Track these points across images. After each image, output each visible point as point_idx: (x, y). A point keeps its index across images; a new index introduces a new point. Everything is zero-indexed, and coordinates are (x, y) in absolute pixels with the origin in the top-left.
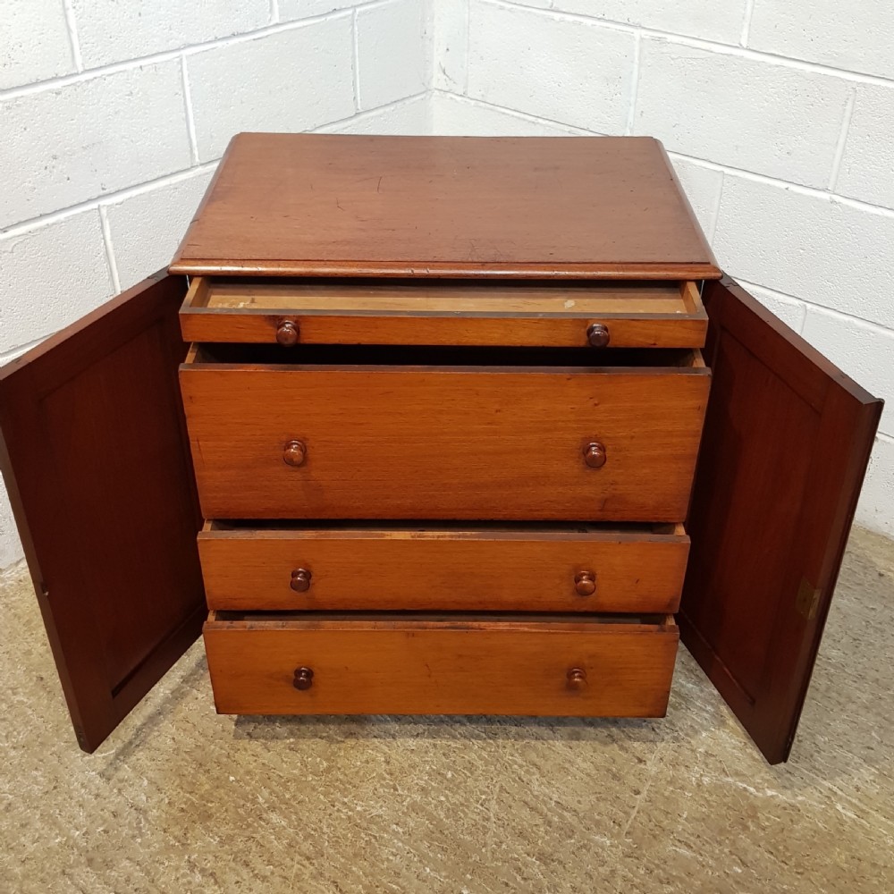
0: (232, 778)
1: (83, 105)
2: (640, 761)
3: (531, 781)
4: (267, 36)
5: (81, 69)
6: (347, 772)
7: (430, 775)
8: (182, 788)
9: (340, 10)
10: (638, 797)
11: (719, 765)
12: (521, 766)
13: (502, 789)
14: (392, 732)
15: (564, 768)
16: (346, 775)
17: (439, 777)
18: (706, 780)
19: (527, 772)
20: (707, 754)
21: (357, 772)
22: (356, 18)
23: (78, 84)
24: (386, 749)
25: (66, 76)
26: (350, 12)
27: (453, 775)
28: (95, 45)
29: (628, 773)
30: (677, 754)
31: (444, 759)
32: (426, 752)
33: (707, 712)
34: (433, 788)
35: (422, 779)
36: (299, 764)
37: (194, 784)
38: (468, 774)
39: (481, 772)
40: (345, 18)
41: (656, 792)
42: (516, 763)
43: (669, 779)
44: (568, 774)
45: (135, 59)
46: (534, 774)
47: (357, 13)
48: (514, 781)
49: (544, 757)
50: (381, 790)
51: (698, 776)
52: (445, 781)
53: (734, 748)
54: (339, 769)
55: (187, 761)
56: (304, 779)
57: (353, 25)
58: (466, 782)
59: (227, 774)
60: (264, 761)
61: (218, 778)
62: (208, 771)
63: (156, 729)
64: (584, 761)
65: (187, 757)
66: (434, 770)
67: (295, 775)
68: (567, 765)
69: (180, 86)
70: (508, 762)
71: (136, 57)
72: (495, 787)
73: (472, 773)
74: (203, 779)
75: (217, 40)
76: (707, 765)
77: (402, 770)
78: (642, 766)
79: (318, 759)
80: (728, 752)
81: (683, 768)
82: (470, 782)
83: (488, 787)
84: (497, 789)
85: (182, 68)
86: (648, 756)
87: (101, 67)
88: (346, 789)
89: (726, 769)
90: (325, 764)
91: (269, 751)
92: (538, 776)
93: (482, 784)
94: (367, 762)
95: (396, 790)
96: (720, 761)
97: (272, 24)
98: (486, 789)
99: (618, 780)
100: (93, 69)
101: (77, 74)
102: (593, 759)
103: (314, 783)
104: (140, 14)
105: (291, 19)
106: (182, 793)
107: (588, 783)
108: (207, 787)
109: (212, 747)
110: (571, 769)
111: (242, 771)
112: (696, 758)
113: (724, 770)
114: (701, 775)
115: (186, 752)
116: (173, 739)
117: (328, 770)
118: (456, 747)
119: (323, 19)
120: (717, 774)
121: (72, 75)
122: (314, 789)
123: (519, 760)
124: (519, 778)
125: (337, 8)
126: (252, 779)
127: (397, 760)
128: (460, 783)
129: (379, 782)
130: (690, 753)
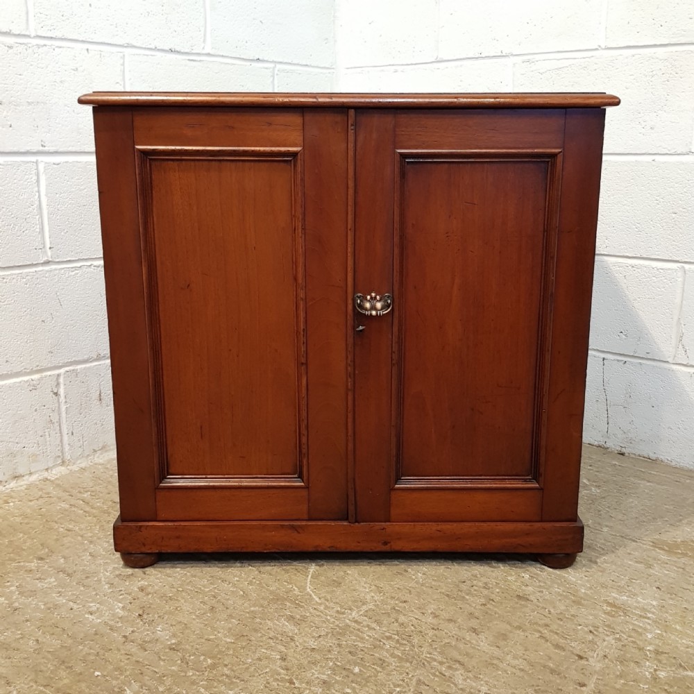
0: (97, 673)
1: (31, 65)
2: (581, 658)
3: (454, 675)
4: (200, 61)
5: (33, 34)
6: (234, 668)
7: (334, 670)
8: (36, 682)
9: (263, 61)
10: (584, 689)
11: (674, 661)
12: (441, 663)
13: (419, 682)
14: (290, 634)
15: (493, 664)
16: (233, 670)
17: (345, 673)
18: (662, 674)
19: (450, 667)
20: (657, 652)
21: (247, 668)
22: (276, 72)
23: (30, 45)
24: (283, 649)
25: (19, 35)
26: (272, 65)
27: (360, 670)
28: (48, 17)
29: (567, 668)
30: (622, 653)
31: (350, 657)
32: (329, 651)
33: (649, 618)
34: (337, 682)
35: (324, 674)
36: (179, 662)
37: (51, 678)
38: (379, 669)
39: (394, 667)
40: (267, 68)
41: (605, 685)
42: (435, 660)
43: (618, 673)
44: (497, 669)
45: (83, 42)
46: (457, 669)
47: (276, 69)
48: (434, 675)
49: (467, 654)
50: (275, 684)
51: (652, 671)
52: (351, 675)
53: (687, 648)
54: (226, 665)
55: (48, 659)
56: (183, 674)
57: (273, 76)
58: (376, 676)
59: (92, 670)
60: (138, 659)
61: (81, 674)
62: (71, 668)
63: (19, 632)
64: (515, 657)
65: (50, 656)
66: (338, 666)
67: (173, 671)
68: (495, 662)
69: (122, 78)
70: (426, 660)
71: (84, 39)
72: (411, 679)
73: (383, 668)
74: (63, 674)
75: (156, 49)
76: (660, 661)
77: (300, 667)
78: (583, 662)
79: (202, 658)
80: (682, 651)
81: (632, 664)
82: (381, 676)
83: (403, 681)
84: (414, 682)
85: (124, 62)
86: (590, 653)
87: (52, 38)
88: (232, 683)
89: (683, 664)
90: (209, 661)
91: (146, 650)
92: (462, 671)
93: (396, 677)
94: (260, 659)
95: (291, 682)
96: (675, 658)
97: (204, 52)
98: (401, 682)
99: (558, 675)
100: (44, 37)
101: (29, 36)
102: (526, 657)
103: (194, 677)
104: (90, 5)
105: (221, 54)
106: (35, 687)
107: (523, 677)
108: (66, 681)
109: (80, 647)
110: (501, 665)
111: (110, 667)
112: (646, 655)
113: (681, 665)
114: (655, 670)
115: (49, 652)
116: (37, 640)
117: (213, 666)
118: (364, 647)
119: (248, 63)
120: (674, 669)
121: (25, 36)
122: (193, 683)
123: (440, 658)
124: (440, 673)
125: (261, 58)
126: (121, 674)
127: (294, 657)
128: (370, 676)
129: (272, 676)
130: (637, 651)
